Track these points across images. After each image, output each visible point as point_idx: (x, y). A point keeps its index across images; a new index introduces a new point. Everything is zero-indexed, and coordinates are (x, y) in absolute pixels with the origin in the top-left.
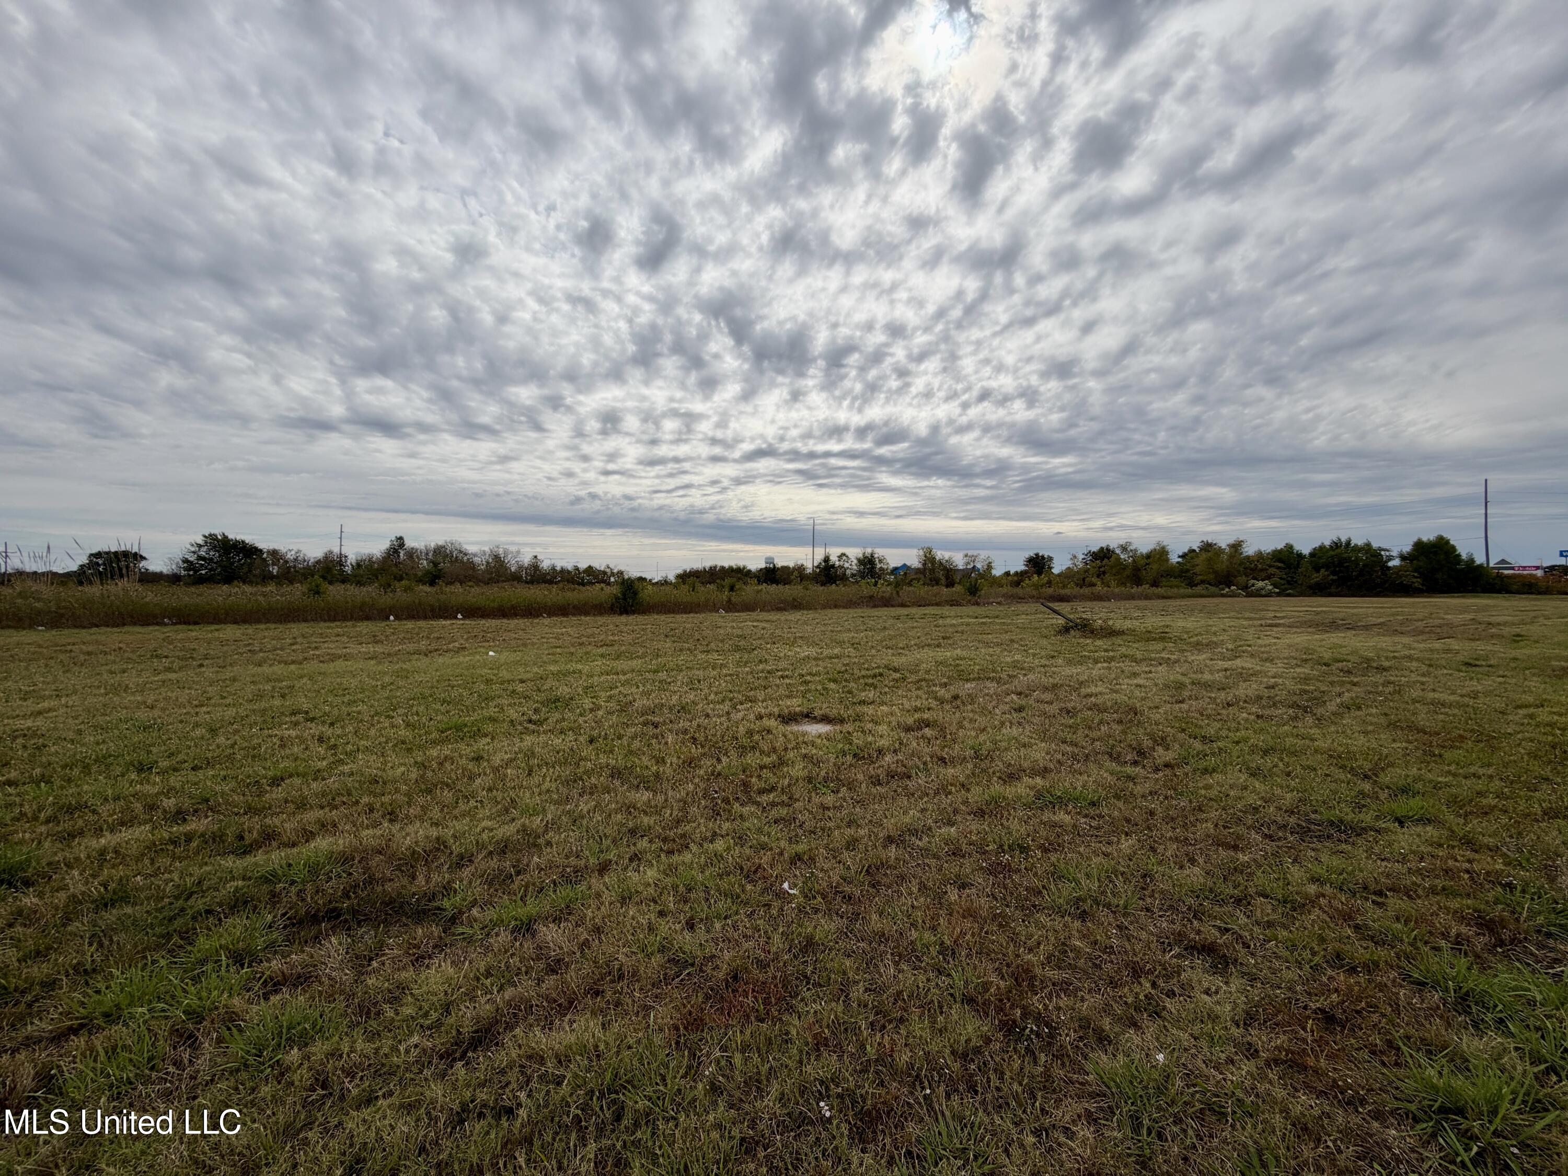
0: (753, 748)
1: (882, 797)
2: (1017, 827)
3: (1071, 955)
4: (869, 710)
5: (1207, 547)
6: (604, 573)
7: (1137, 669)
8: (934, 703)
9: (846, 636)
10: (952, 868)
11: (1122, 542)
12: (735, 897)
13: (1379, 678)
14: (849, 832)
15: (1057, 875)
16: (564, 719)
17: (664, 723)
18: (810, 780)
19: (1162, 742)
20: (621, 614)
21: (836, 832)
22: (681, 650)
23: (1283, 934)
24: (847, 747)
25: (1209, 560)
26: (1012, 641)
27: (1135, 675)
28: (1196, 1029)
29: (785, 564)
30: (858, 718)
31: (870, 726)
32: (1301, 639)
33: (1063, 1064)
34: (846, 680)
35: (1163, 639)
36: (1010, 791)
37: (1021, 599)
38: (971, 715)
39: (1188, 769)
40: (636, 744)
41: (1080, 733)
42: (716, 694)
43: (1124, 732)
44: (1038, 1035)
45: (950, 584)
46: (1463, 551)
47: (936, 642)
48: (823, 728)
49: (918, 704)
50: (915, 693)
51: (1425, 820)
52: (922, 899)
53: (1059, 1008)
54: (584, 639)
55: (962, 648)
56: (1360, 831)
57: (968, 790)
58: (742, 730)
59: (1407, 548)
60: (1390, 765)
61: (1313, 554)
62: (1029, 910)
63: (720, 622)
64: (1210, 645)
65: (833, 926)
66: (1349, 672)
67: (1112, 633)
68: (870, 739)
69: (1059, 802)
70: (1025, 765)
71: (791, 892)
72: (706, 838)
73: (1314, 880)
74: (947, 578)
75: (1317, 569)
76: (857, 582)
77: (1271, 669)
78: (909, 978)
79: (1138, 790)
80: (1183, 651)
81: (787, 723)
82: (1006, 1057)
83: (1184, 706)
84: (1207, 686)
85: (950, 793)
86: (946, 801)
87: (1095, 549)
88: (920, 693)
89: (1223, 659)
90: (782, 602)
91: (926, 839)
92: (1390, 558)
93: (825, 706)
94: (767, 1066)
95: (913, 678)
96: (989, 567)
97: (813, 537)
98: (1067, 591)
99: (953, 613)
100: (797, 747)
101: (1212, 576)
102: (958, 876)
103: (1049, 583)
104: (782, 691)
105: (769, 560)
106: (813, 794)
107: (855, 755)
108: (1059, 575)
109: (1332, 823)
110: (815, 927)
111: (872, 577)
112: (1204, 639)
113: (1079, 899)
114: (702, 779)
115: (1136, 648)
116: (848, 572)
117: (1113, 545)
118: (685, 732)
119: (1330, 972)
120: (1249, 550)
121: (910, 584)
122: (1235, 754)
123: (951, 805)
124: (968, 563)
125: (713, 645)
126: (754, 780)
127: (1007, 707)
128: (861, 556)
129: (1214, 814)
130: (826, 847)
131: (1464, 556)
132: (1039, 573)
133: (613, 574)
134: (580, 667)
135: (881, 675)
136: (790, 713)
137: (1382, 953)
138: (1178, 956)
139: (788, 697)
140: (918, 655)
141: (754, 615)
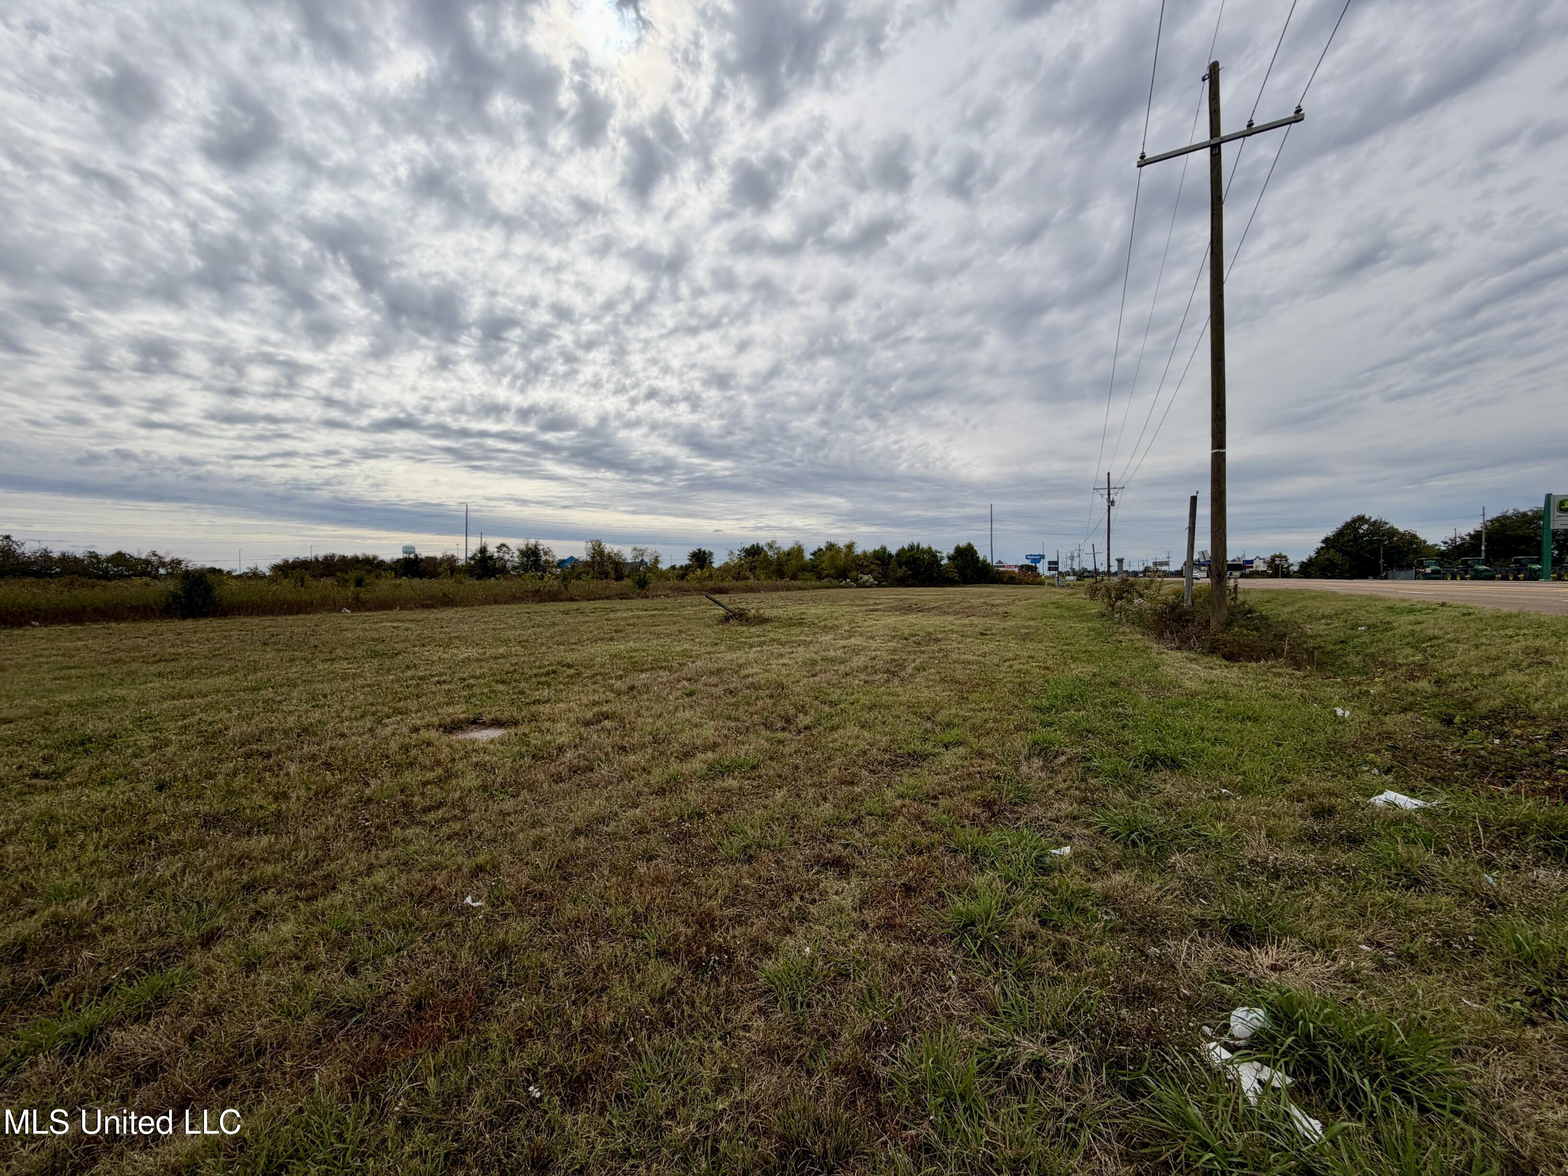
0: (411, 764)
1: (567, 793)
2: (694, 797)
3: (742, 893)
4: (546, 709)
5: (831, 547)
6: (147, 562)
7: (783, 650)
8: (611, 696)
9: (511, 634)
10: (640, 845)
11: (769, 541)
12: (407, 927)
13: (935, 647)
14: (537, 831)
15: (729, 832)
16: (104, 765)
17: (279, 751)
18: (484, 788)
19: (802, 709)
20: (184, 617)
21: (521, 836)
22: (292, 660)
23: (882, 838)
24: (524, 749)
25: (832, 558)
26: (681, 632)
27: (781, 656)
28: (829, 922)
29: (431, 554)
30: (534, 718)
31: (547, 724)
32: (891, 620)
33: (740, 979)
34: (516, 681)
35: (801, 624)
36: (686, 767)
37: (685, 591)
38: (647, 703)
39: (821, 728)
40: (240, 780)
41: (741, 709)
42: (352, 709)
43: (774, 705)
44: (719, 963)
45: (619, 577)
46: (981, 556)
47: (609, 636)
48: (495, 733)
49: (596, 698)
50: (591, 687)
51: (959, 743)
52: (614, 879)
53: (734, 937)
54: (121, 654)
55: (635, 640)
56: (924, 757)
57: (649, 773)
58: (394, 746)
59: (952, 552)
60: (942, 708)
61: (898, 555)
62: (706, 864)
63: (346, 624)
64: (834, 628)
65: (526, 926)
66: (919, 643)
67: (762, 620)
68: (548, 738)
69: (728, 770)
70: (699, 742)
71: (475, 905)
72: (360, 874)
73: (901, 796)
74: (616, 570)
75: (900, 566)
76: (519, 576)
77: (874, 644)
78: (607, 949)
79: (787, 750)
80: (815, 633)
81: (450, 732)
82: (695, 989)
83: (817, 679)
84: (832, 661)
85: (633, 778)
86: (628, 786)
87: (748, 546)
88: (596, 686)
89: (843, 638)
90: (432, 597)
91: (613, 824)
92: (942, 558)
93: (494, 709)
94: (466, 1078)
95: (588, 673)
96: (657, 561)
97: (466, 525)
98: (726, 584)
99: (623, 607)
100: (467, 756)
101: (834, 571)
102: (645, 851)
103: (711, 576)
104: (440, 698)
105: (408, 549)
106: (490, 803)
107: (534, 756)
108: (718, 569)
109: (909, 755)
110: (507, 932)
111: (537, 570)
112: (829, 623)
113: (747, 847)
114: (345, 808)
115: (781, 634)
116: (509, 565)
117: (762, 543)
118: (314, 758)
119: (908, 858)
120: (858, 550)
121: (578, 577)
122: (851, 712)
123: (634, 789)
124: (636, 557)
125: (339, 652)
126: (416, 799)
127: (679, 693)
128: (523, 547)
129: (838, 761)
130: (511, 852)
131: (981, 558)
132: (702, 567)
133: (163, 564)
134: (120, 692)
135: (554, 672)
136: (453, 722)
137: (937, 837)
138: (818, 872)
139: (448, 704)
140: (592, 649)
141: (393, 614)
